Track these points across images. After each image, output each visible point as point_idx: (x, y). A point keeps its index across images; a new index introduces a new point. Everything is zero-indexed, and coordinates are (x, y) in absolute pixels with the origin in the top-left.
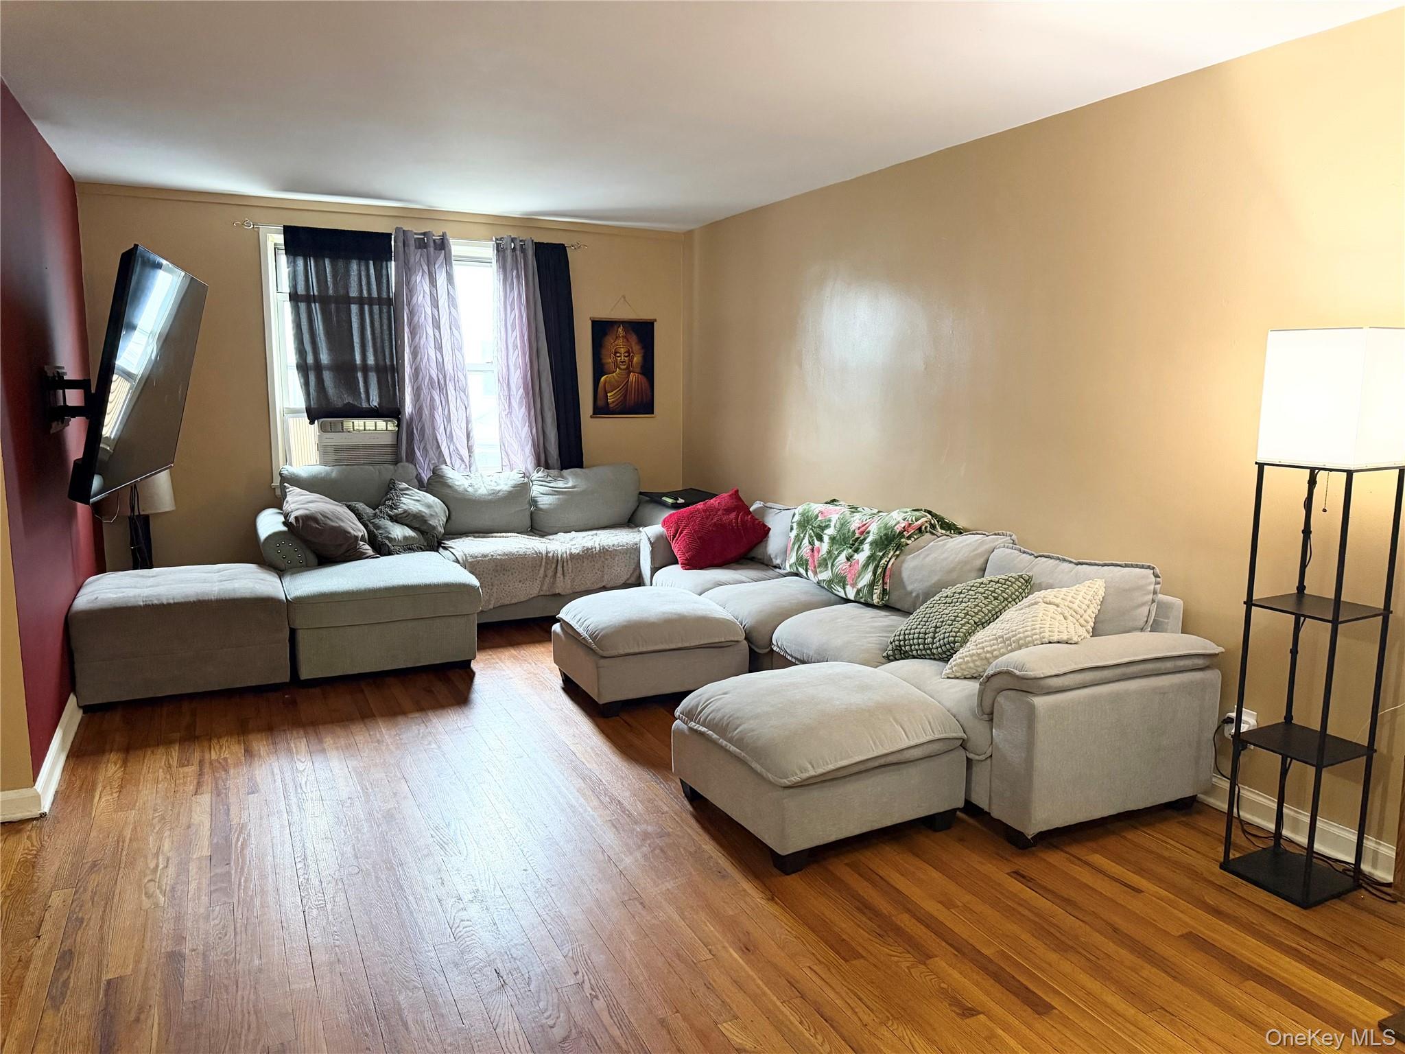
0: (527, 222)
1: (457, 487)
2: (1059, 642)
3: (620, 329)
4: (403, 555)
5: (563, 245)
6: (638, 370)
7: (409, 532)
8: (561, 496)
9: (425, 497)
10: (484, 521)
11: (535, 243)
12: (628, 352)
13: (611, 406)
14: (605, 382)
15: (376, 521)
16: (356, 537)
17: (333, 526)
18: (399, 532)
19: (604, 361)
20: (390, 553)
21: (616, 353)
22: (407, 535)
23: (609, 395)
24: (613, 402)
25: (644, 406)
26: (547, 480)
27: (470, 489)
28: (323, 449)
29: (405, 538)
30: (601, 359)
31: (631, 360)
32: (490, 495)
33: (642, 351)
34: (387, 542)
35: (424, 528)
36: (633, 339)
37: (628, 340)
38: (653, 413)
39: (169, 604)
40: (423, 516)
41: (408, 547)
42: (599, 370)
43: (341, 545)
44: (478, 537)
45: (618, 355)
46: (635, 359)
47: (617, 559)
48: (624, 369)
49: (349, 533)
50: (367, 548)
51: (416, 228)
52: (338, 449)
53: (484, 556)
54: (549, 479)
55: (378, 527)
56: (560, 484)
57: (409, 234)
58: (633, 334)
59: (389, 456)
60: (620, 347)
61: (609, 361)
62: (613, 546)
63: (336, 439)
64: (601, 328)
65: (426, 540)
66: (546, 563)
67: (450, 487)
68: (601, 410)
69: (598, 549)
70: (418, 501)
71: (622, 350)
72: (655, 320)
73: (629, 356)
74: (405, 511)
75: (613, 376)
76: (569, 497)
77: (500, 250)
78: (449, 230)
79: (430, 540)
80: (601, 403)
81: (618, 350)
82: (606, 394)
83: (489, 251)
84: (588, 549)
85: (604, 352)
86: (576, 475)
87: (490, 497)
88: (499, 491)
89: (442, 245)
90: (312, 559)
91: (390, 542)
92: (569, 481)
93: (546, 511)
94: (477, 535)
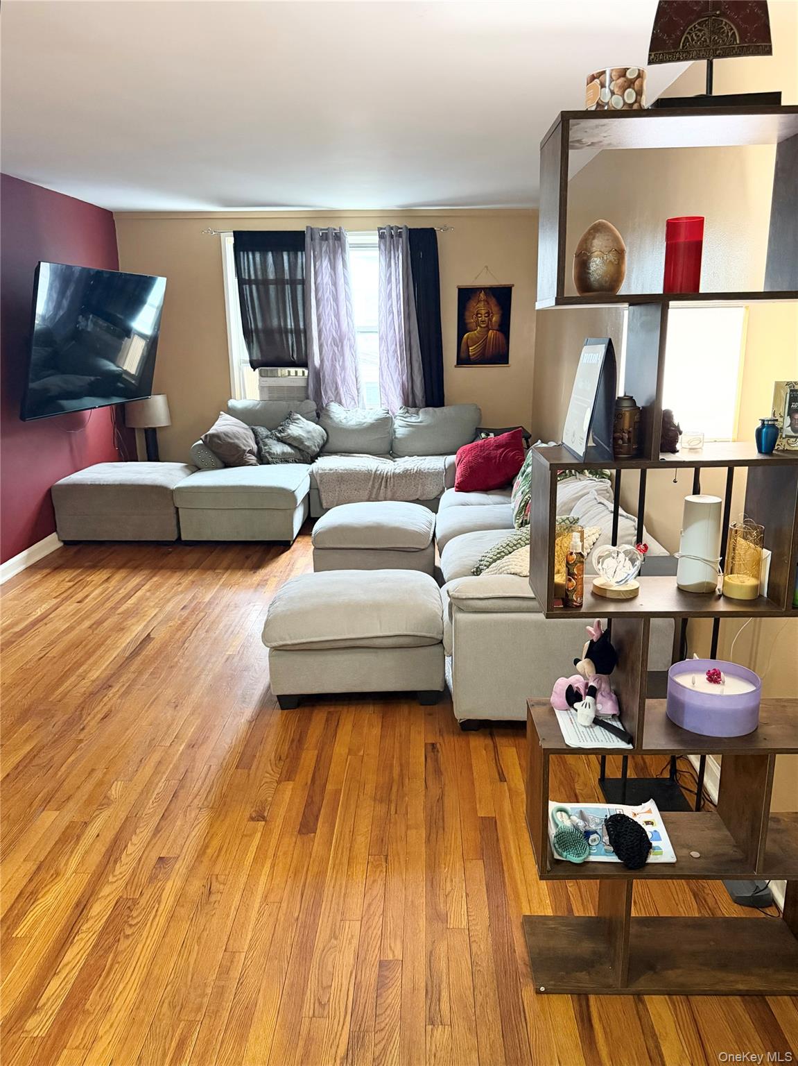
0: (407, 212)
1: (335, 419)
2: (513, 574)
3: (482, 295)
4: (278, 465)
5: (433, 229)
6: (496, 327)
7: (288, 449)
8: (411, 429)
9: (308, 424)
10: (349, 443)
11: (409, 229)
12: (488, 313)
13: (472, 358)
14: (468, 338)
15: (266, 440)
16: (245, 450)
17: (229, 443)
18: (278, 448)
19: (468, 321)
20: (268, 463)
21: (477, 314)
22: (285, 451)
23: (470, 348)
24: (474, 355)
25: (499, 356)
26: (405, 416)
27: (344, 421)
28: (262, 388)
29: (283, 453)
30: (464, 319)
31: (490, 320)
32: (357, 425)
33: (501, 312)
34: (267, 455)
35: (301, 447)
36: (493, 301)
37: (488, 304)
38: (508, 363)
39: (103, 485)
40: (301, 439)
41: (285, 459)
42: (462, 328)
43: (234, 455)
44: (344, 456)
45: (479, 315)
46: (494, 319)
47: (430, 479)
48: (484, 327)
49: (240, 447)
50: (253, 459)
51: (321, 225)
52: (271, 389)
53: (331, 470)
54: (407, 415)
55: (265, 445)
56: (413, 419)
57: (316, 231)
58: (492, 297)
59: (302, 395)
60: (481, 309)
61: (471, 321)
62: (428, 469)
63: (271, 382)
64: (466, 295)
65: (302, 455)
66: (374, 478)
67: (331, 418)
68: (463, 361)
69: (415, 471)
70: (301, 427)
71: (483, 312)
72: (513, 285)
73: (489, 316)
74: (288, 435)
75: (475, 334)
76: (416, 430)
77: (382, 236)
78: (344, 225)
79: (304, 455)
80: (463, 355)
81: (480, 312)
82: (468, 347)
83: (376, 239)
84: (407, 470)
85: (467, 314)
86: (426, 413)
87: (357, 427)
88: (364, 423)
89: (338, 237)
90: (219, 463)
91: (269, 455)
92: (422, 417)
93: (400, 439)
94: (343, 454)
